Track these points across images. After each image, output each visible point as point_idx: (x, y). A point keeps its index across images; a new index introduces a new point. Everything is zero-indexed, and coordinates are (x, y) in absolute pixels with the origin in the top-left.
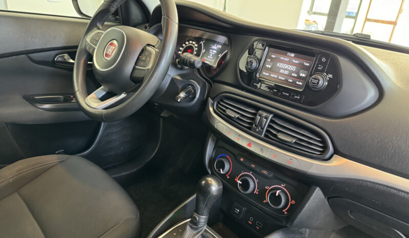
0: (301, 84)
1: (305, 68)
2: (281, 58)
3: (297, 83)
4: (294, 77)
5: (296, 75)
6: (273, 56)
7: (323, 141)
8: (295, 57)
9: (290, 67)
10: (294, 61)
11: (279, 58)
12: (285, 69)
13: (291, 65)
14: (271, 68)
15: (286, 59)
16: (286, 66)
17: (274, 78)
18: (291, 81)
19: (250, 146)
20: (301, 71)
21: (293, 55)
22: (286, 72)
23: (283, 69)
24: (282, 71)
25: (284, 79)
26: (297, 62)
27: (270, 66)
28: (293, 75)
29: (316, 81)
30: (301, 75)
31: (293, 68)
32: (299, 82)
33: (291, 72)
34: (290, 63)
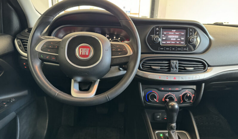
1: (182, 35)
2: (170, 33)
3: (181, 43)
4: (179, 40)
5: (180, 40)
6: (165, 33)
7: (203, 64)
8: (176, 31)
9: (175, 36)
10: (176, 33)
11: (168, 34)
14: (166, 39)
15: (172, 33)
16: (173, 37)
17: (169, 43)
18: (178, 43)
20: (181, 37)
21: (175, 31)
22: (175, 39)
23: (172, 38)
25: (174, 43)
26: (178, 33)
28: (178, 40)
30: (182, 39)
31: (177, 37)
32: (182, 42)
33: (177, 39)
34: (175, 35)
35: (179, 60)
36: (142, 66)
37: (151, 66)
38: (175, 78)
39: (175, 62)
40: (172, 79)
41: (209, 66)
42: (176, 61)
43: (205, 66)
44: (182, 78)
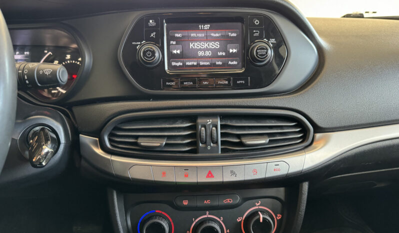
0: (235, 63)
1: (231, 40)
2: (192, 35)
3: (230, 63)
4: (222, 57)
5: (224, 54)
6: (177, 35)
7: (300, 124)
8: (210, 28)
9: (211, 44)
10: (212, 34)
11: (189, 37)
12: (204, 50)
13: (211, 41)
14: (182, 53)
15: (200, 35)
16: (205, 45)
17: (193, 66)
18: (220, 63)
19: (212, 176)
20: (228, 46)
21: (207, 26)
22: (208, 53)
23: (201, 50)
24: (201, 54)
25: (208, 63)
26: (217, 35)
27: (179, 52)
28: (220, 54)
29: (263, 52)
30: (231, 51)
31: (216, 45)
32: (232, 61)
33: (215, 51)
34: (208, 39)
35: (224, 116)
36: (110, 140)
37: (137, 137)
38: (210, 173)
39: (209, 121)
40: (202, 179)
41: (318, 129)
42: (215, 120)
43: (304, 131)
44: (233, 173)
